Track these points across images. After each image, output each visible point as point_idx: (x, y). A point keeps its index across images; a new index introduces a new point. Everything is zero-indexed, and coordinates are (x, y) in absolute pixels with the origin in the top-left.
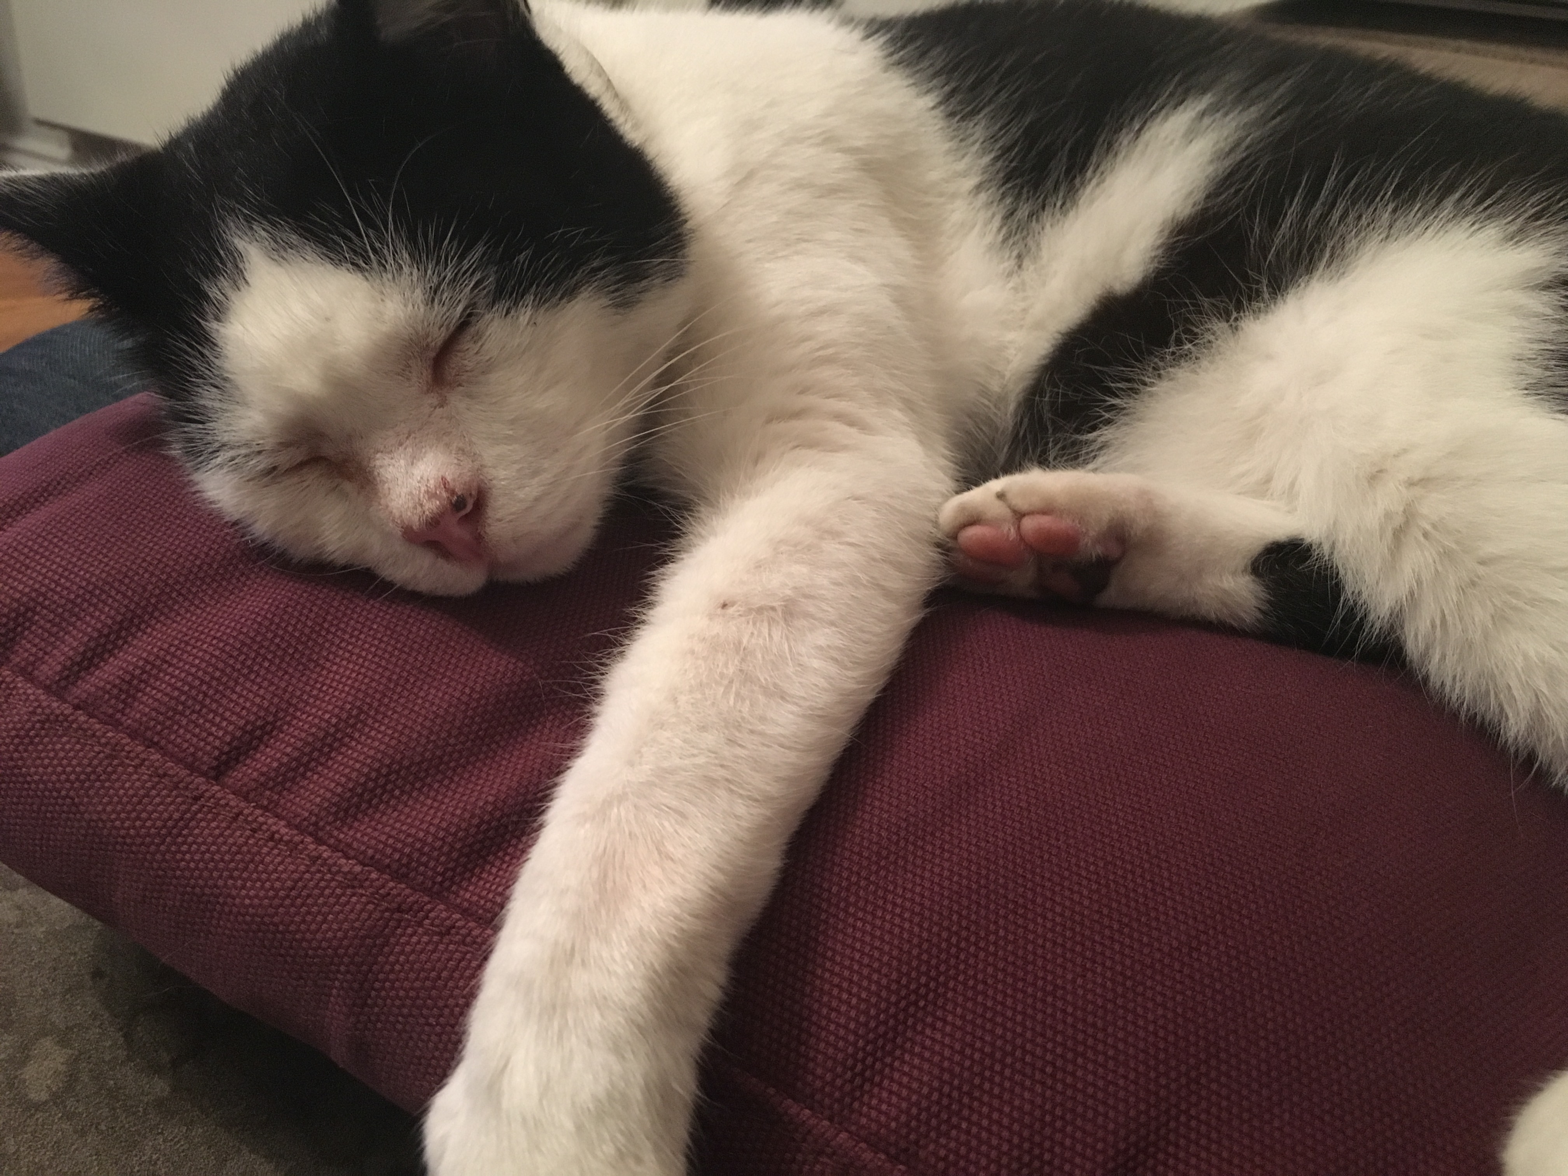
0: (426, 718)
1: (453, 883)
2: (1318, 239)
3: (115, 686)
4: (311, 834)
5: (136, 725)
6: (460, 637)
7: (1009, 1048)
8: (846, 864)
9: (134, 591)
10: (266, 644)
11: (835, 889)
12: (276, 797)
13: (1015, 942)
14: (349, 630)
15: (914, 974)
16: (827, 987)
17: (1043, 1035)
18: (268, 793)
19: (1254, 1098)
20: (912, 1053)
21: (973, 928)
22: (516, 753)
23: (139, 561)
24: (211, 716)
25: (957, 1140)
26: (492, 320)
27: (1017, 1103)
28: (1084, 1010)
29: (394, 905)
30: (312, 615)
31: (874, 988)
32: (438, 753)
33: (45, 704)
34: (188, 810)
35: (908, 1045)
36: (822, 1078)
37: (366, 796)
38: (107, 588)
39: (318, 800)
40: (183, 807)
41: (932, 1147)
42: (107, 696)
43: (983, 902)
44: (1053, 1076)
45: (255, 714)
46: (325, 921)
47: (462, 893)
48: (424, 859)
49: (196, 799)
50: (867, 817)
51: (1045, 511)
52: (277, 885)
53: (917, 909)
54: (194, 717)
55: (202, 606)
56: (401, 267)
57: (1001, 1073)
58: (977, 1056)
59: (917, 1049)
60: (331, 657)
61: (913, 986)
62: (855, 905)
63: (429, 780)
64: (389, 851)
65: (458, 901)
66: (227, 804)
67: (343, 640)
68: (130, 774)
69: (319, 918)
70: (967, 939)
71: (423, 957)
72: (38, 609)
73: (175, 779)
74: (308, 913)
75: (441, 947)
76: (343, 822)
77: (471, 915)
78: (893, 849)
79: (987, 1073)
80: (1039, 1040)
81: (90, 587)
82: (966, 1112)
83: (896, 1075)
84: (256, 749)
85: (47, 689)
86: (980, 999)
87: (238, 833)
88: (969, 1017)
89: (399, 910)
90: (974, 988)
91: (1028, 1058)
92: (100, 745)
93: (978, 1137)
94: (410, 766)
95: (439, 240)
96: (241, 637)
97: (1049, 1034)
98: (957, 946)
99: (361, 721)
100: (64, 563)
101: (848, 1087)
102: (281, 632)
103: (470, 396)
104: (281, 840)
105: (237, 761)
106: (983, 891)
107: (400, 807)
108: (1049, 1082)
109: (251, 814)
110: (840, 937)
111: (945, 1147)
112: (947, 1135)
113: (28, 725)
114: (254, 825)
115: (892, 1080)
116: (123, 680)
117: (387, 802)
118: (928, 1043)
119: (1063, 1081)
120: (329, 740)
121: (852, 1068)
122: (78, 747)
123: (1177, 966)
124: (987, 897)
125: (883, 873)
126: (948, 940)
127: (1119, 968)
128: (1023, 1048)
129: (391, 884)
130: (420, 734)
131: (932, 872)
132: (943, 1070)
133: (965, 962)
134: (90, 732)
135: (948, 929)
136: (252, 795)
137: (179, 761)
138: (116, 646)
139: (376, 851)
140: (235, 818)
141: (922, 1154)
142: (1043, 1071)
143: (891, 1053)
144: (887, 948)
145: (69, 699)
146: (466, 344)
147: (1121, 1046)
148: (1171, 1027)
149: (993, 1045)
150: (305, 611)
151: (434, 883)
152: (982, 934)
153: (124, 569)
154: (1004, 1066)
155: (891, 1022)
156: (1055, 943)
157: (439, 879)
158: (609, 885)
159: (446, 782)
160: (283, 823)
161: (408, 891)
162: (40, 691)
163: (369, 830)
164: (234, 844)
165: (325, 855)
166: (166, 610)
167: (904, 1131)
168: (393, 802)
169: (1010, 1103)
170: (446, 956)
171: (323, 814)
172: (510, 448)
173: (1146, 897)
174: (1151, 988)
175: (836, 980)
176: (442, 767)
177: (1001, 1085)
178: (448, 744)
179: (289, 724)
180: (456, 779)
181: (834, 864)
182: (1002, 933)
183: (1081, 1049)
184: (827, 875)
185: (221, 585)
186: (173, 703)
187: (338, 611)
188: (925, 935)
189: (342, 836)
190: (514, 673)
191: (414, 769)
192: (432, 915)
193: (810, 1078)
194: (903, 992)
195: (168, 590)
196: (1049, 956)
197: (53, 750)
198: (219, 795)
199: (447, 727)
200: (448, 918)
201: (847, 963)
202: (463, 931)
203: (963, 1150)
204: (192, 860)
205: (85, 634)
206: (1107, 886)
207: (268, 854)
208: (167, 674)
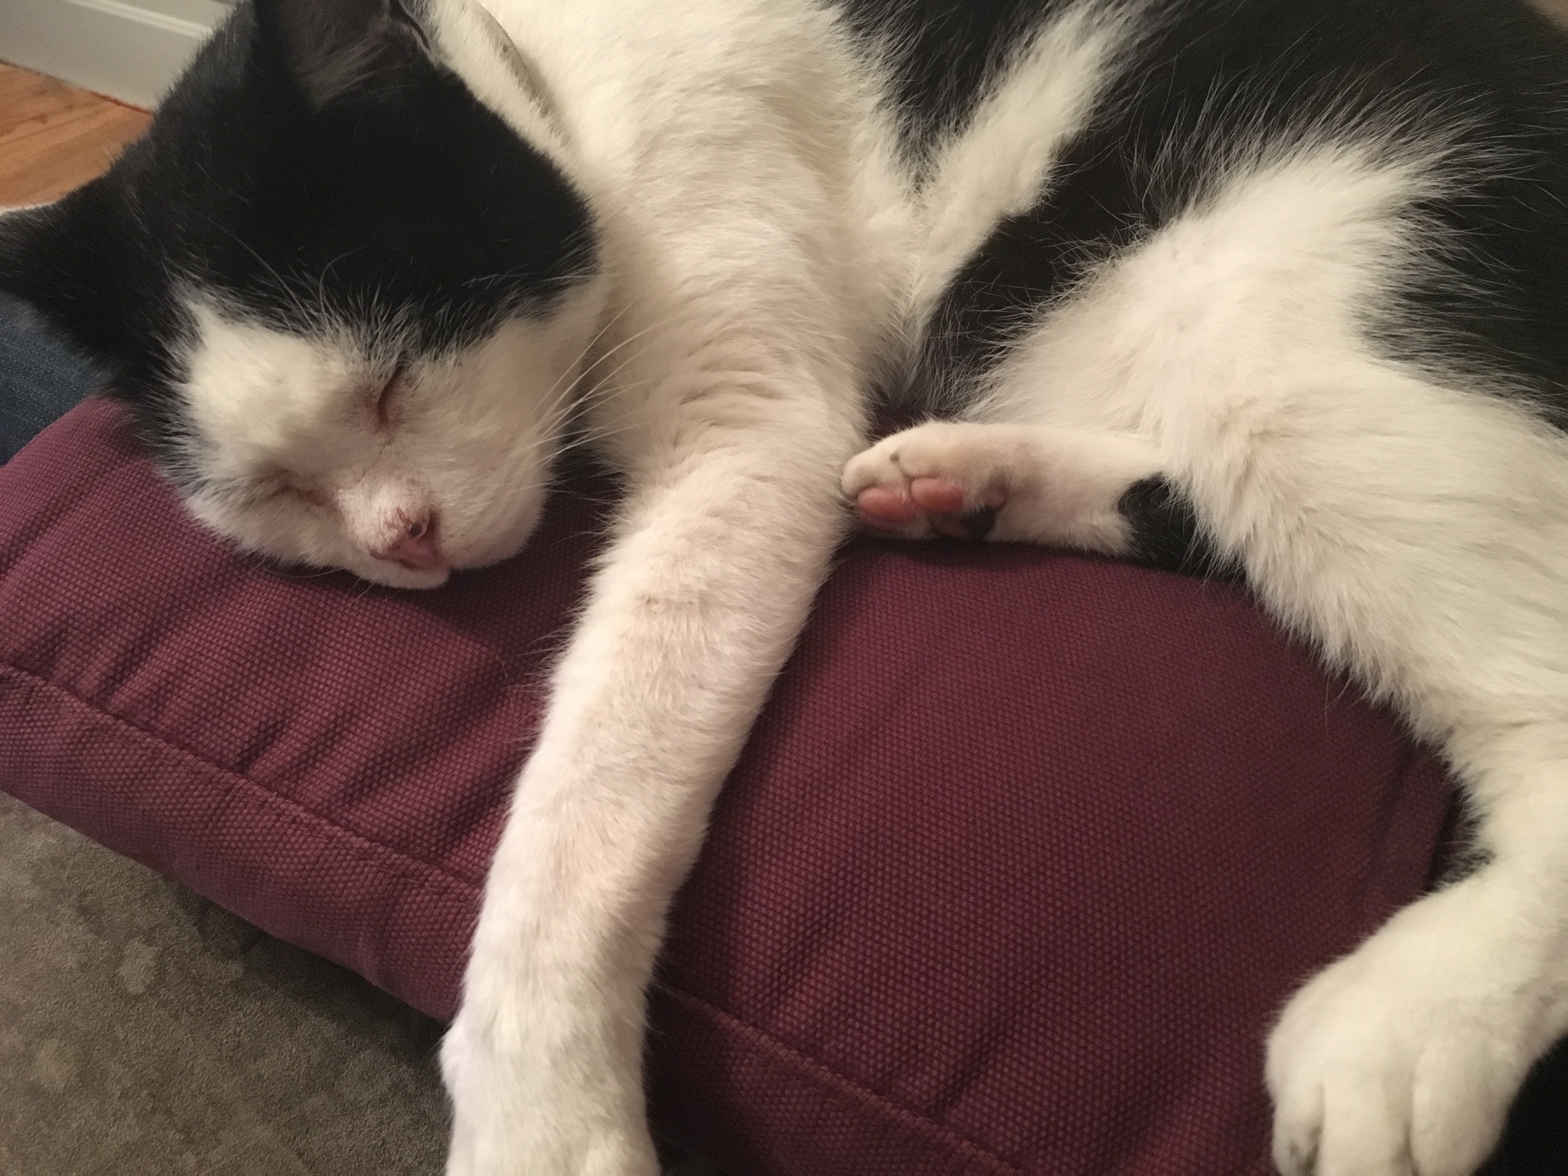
0: (408, 709)
1: (445, 851)
2: (1191, 171)
3: (146, 697)
4: (325, 817)
5: (169, 731)
6: (431, 627)
7: (892, 963)
8: (762, 818)
9: (148, 608)
10: (267, 650)
11: (753, 841)
12: (293, 785)
13: (898, 876)
14: (336, 629)
15: (817, 908)
16: (749, 922)
17: (919, 952)
18: (286, 782)
19: (1082, 993)
20: (818, 971)
21: (864, 867)
22: (488, 729)
23: (148, 578)
24: (230, 719)
25: (852, 1036)
26: (422, 366)
27: (898, 1006)
28: (952, 930)
29: (399, 873)
30: (303, 619)
31: (785, 921)
32: (423, 739)
33: (90, 716)
34: (223, 800)
35: (814, 964)
36: (746, 993)
37: (367, 782)
38: (124, 607)
39: (328, 788)
40: (218, 798)
41: (833, 1042)
42: (141, 706)
43: (873, 844)
44: (926, 984)
45: (266, 715)
46: (345, 887)
47: (453, 858)
48: (419, 833)
49: (228, 791)
50: (779, 775)
51: (933, 475)
52: (304, 860)
53: (819, 854)
54: (216, 720)
55: (209, 615)
56: (338, 331)
57: (886, 984)
58: (867, 971)
59: (821, 967)
60: (323, 655)
61: (817, 918)
62: (769, 853)
63: (417, 763)
64: (390, 828)
65: (451, 865)
66: (254, 794)
67: (331, 639)
68: (171, 773)
69: (341, 886)
70: (859, 876)
71: (427, 913)
72: (70, 630)
73: (208, 776)
74: (332, 881)
75: (441, 904)
76: (350, 803)
77: (461, 877)
78: (800, 802)
79: (875, 984)
80: (916, 956)
81: (111, 608)
82: (858, 1015)
83: (805, 988)
84: (271, 744)
85: (90, 701)
86: (870, 924)
87: (266, 818)
88: (861, 940)
89: (403, 875)
90: (865, 916)
91: (907, 971)
92: (142, 748)
93: (868, 1033)
94: (400, 753)
95: (368, 301)
96: (245, 646)
97: (924, 950)
98: (852, 882)
99: (355, 716)
100: (84, 585)
101: (767, 1000)
102: (278, 638)
103: (413, 431)
104: (302, 822)
105: (258, 756)
106: (873, 835)
107: (396, 788)
108: (923, 989)
109: (275, 802)
110: (758, 880)
111: (843, 1041)
112: (844, 1033)
113: (79, 734)
114: (278, 811)
115: (801, 992)
116: (151, 691)
117: (385, 785)
118: (829, 961)
119: (934, 988)
120: (330, 735)
121: (770, 986)
122: (124, 751)
123: (1027, 889)
124: (877, 840)
125: (792, 824)
126: (844, 879)
127: (980, 893)
128: (903, 962)
129: (395, 856)
130: (405, 725)
131: (832, 820)
132: (840, 983)
133: (858, 895)
134: (131, 739)
135: (844, 869)
136: (273, 784)
137: (207, 760)
138: (141, 660)
139: (380, 829)
140: (262, 806)
141: (826, 1047)
142: (918, 980)
143: (801, 971)
144: (795, 888)
145: (110, 709)
146: (402, 387)
147: (979, 957)
148: (1019, 940)
149: (879, 961)
150: (296, 616)
151: (430, 852)
152: (872, 871)
153: (137, 588)
154: (889, 978)
155: (800, 948)
156: (930, 875)
157: (434, 849)
158: (563, 872)
159: (431, 763)
160: (301, 808)
161: (409, 861)
162: (84, 705)
163: (372, 811)
164: (264, 827)
165: (339, 834)
166: (178, 622)
167: (811, 1031)
168: (389, 784)
169: (892, 1006)
170: (445, 911)
171: (333, 799)
172: (454, 473)
173: (1005, 831)
174: (1005, 909)
175: (756, 916)
176: (426, 751)
177: (885, 993)
178: (429, 731)
179: (295, 721)
180: (439, 759)
181: (752, 819)
182: (887, 869)
183: (948, 961)
184: (746, 829)
185: (221, 592)
186: (197, 710)
187: (324, 611)
188: (826, 875)
189: (351, 817)
190: (479, 658)
191: (403, 755)
192: (430, 878)
193: (738, 994)
194: (809, 924)
195: (177, 603)
196: (925, 886)
197: (104, 754)
198: (246, 787)
199: (427, 715)
200: (444, 881)
201: (764, 901)
202: (457, 891)
203: (857, 1044)
204: (232, 840)
205: (113, 651)
206: (974, 823)
207: (293, 834)
208: (187, 684)
